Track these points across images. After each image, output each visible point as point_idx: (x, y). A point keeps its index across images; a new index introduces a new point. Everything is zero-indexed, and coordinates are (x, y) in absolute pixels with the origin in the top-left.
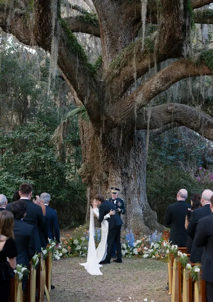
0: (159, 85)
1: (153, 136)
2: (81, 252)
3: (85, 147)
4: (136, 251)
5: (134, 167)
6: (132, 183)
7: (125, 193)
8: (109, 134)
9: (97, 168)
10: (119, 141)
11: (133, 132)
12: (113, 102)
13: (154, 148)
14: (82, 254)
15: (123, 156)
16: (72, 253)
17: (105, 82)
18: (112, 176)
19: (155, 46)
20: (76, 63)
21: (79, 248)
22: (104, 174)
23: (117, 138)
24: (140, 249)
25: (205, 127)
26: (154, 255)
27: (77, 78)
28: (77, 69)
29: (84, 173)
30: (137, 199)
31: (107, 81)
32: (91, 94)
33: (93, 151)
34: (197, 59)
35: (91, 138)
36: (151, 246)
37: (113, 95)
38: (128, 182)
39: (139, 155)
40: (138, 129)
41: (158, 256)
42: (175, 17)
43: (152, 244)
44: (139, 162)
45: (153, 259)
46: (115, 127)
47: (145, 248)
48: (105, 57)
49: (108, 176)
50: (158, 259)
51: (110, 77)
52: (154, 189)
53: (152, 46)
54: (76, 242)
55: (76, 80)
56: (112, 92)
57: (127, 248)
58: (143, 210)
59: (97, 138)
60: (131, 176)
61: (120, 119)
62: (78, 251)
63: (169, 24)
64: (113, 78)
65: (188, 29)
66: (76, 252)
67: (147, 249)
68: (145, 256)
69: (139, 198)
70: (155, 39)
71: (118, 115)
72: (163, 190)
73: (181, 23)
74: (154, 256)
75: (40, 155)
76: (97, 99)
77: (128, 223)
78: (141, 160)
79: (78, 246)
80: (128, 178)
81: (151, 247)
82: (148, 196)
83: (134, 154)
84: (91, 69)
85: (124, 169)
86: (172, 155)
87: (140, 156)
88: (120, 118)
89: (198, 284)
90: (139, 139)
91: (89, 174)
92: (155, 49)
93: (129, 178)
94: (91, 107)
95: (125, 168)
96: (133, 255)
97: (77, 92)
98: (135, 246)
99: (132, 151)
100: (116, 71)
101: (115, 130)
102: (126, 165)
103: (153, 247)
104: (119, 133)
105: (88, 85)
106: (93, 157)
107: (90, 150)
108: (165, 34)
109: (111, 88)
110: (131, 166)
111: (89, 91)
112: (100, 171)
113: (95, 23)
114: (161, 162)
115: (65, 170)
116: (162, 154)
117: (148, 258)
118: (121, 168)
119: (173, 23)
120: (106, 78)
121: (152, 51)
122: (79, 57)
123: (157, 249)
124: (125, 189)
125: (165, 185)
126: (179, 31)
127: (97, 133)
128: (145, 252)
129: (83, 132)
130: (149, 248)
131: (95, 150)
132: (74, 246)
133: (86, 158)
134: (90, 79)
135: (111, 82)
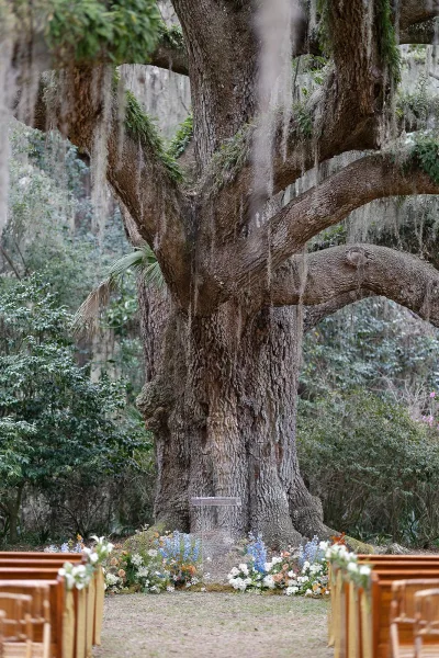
0: (324, 211)
1: (315, 317)
2: (148, 582)
3: (152, 343)
4: (270, 581)
5: (267, 392)
6: (264, 429)
7: (248, 454)
8: (210, 317)
9: (180, 393)
10: (233, 333)
11: (265, 312)
12: (220, 245)
13: (320, 343)
14: (150, 585)
15: (243, 365)
16: (126, 584)
17: (202, 197)
18: (217, 414)
19: (315, 123)
20: (137, 157)
21: (143, 573)
22: (198, 409)
23: (227, 325)
24: (280, 576)
25: (434, 300)
26: (311, 588)
27: (138, 193)
28: (139, 172)
29: (150, 406)
30: (275, 469)
31: (207, 195)
32: (170, 225)
33: (170, 353)
34: (405, 158)
35: (164, 322)
36: (305, 568)
37: (219, 229)
38: (254, 429)
39: (279, 365)
40: (278, 304)
41: (319, 590)
42: (358, 65)
43: (307, 564)
44: (280, 381)
45: (309, 596)
46: (224, 302)
47: (291, 574)
48: (201, 131)
49: (207, 413)
50: (320, 596)
51: (214, 188)
52: (317, 445)
53: (309, 123)
54: (137, 559)
55: (136, 197)
56: (217, 221)
57: (251, 573)
58: (288, 493)
59: (182, 324)
60: (260, 414)
61: (235, 284)
62: (141, 580)
63: (344, 80)
64: (221, 189)
65: (388, 92)
66: (136, 582)
67: (295, 575)
68: (291, 590)
69: (279, 465)
70: (315, 107)
71: (232, 274)
72: (339, 447)
73: (372, 78)
74: (309, 591)
75: (44, 363)
76: (182, 238)
77: (253, 523)
78: (285, 376)
79: (140, 569)
80: (254, 418)
81: (304, 572)
82: (301, 462)
83: (268, 362)
84: (170, 169)
85: (244, 398)
86: (367, 359)
87: (283, 367)
88: (237, 280)
89: (367, 596)
90: (281, 326)
91: (161, 409)
92: (316, 131)
93: (256, 420)
94: (168, 256)
95: (246, 394)
96: (265, 588)
97: (139, 223)
98: (267, 570)
99: (264, 354)
100: (227, 175)
101: (225, 308)
102: (250, 387)
103: (308, 572)
104: (233, 314)
105: (164, 207)
106: (172, 369)
107: (163, 351)
108: (337, 101)
109: (216, 214)
110: (262, 390)
111: (164, 219)
112: (188, 402)
113: (175, 42)
114: (338, 379)
115: (104, 400)
116: (341, 358)
117: (297, 594)
118: (238, 396)
119: (355, 80)
120: (204, 189)
121: (308, 136)
122: (143, 145)
123: (317, 574)
124: (247, 446)
125: (345, 435)
126: (368, 95)
127: (182, 312)
128: (291, 582)
129: (147, 306)
130: (299, 574)
131: (176, 352)
132: (131, 568)
133: (153, 370)
134: (168, 193)
135: (215, 199)
